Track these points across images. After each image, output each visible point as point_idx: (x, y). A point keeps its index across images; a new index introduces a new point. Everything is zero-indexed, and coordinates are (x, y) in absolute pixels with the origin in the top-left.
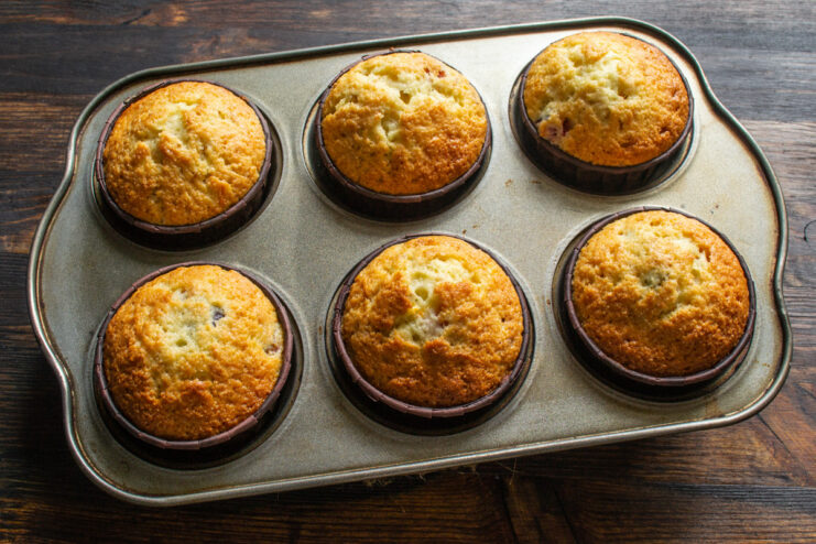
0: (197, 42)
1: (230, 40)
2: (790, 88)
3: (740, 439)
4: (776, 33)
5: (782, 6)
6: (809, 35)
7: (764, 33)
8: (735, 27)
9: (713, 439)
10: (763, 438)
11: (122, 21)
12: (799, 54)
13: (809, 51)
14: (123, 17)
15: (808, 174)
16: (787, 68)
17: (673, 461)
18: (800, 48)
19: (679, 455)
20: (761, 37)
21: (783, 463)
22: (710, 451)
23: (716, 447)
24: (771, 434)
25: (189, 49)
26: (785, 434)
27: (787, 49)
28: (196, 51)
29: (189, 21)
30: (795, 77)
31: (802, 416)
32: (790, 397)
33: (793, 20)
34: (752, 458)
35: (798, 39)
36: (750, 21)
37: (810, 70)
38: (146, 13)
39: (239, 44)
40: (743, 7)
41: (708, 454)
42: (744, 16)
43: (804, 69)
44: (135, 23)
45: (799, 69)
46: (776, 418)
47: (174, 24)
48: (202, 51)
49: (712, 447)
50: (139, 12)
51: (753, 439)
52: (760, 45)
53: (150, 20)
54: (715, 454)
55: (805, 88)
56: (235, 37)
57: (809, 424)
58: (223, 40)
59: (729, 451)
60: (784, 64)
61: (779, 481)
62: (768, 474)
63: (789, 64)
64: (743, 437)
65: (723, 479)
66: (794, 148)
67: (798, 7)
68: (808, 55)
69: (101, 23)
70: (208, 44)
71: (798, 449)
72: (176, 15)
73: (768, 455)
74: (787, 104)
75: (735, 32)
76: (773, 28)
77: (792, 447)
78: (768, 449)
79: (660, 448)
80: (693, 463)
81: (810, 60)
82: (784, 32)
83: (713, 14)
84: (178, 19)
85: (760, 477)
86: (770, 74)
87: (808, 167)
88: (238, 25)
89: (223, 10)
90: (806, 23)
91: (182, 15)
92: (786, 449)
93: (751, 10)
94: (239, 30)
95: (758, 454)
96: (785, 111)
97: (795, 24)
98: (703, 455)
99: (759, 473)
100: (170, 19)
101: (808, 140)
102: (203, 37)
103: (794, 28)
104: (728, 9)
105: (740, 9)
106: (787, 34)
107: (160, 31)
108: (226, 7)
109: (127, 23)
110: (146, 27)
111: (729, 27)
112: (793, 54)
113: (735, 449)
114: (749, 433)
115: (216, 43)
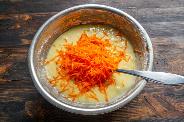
0: (23, 32)
1: (30, 30)
2: (153, 30)
3: (146, 109)
4: (149, 19)
5: (150, 13)
6: (156, 18)
7: (147, 19)
8: (140, 18)
9: (140, 110)
10: (151, 108)
11: (6, 28)
12: (155, 23)
13: (157, 22)
14: (7, 27)
15: (158, 49)
16: (152, 26)
17: (131, 115)
18: (155, 22)
19: (132, 114)
20: (146, 20)
21: (155, 113)
22: (139, 112)
23: (141, 111)
24: (152, 107)
25: (22, 33)
26: (155, 107)
27: (152, 22)
28: (23, 33)
29: (21, 27)
30: (154, 28)
31: (159, 103)
32: (156, 99)
33: (153, 15)
34: (148, 113)
35: (154, 19)
36: (144, 16)
37: (157, 26)
38: (12, 26)
39: (32, 31)
40: (142, 13)
41: (139, 113)
42: (142, 15)
43: (156, 26)
44: (9, 28)
45: (155, 26)
46: (153, 104)
47: (18, 28)
48: (24, 33)
49: (139, 111)
50: (10, 26)
51: (148, 109)
52: (146, 21)
53: (12, 27)
54: (140, 113)
55: (156, 30)
56: (31, 30)
57: (160, 104)
58: (29, 30)
59: (143, 112)
60: (151, 25)
61: (154, 117)
62: (152, 116)
63: (152, 25)
64: (146, 108)
65: (142, 118)
66: (154, 44)
67: (154, 12)
68: (156, 23)
69: (2, 29)
70: (26, 32)
71: (158, 110)
72: (18, 26)
73: (152, 112)
74: (152, 34)
75: (140, 19)
76: (149, 17)
77: (157, 110)
78: (152, 111)
79: (128, 113)
80: (136, 115)
81: (157, 24)
82: (151, 18)
83: (136, 15)
84: (19, 27)
85: (150, 117)
86: (148, 28)
87: (157, 48)
88: (32, 27)
89: (28, 24)
90: (155, 16)
91: (19, 26)
92: (156, 110)
93: (144, 14)
94: (32, 28)
95: (150, 112)
96: (152, 36)
97: (153, 16)
98: (138, 113)
99: (150, 116)
100: (17, 27)
101: (157, 42)
102: (25, 30)
103: (153, 17)
104: (139, 14)
105: (141, 14)
106: (152, 19)
107: (15, 30)
108: (29, 23)
109: (7, 28)
110: (12, 29)
111: (139, 18)
112: (153, 23)
113: (144, 111)
114: (148, 107)
115: (27, 31)
